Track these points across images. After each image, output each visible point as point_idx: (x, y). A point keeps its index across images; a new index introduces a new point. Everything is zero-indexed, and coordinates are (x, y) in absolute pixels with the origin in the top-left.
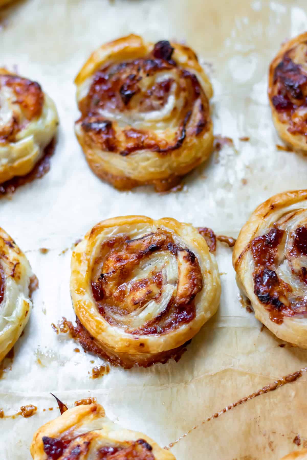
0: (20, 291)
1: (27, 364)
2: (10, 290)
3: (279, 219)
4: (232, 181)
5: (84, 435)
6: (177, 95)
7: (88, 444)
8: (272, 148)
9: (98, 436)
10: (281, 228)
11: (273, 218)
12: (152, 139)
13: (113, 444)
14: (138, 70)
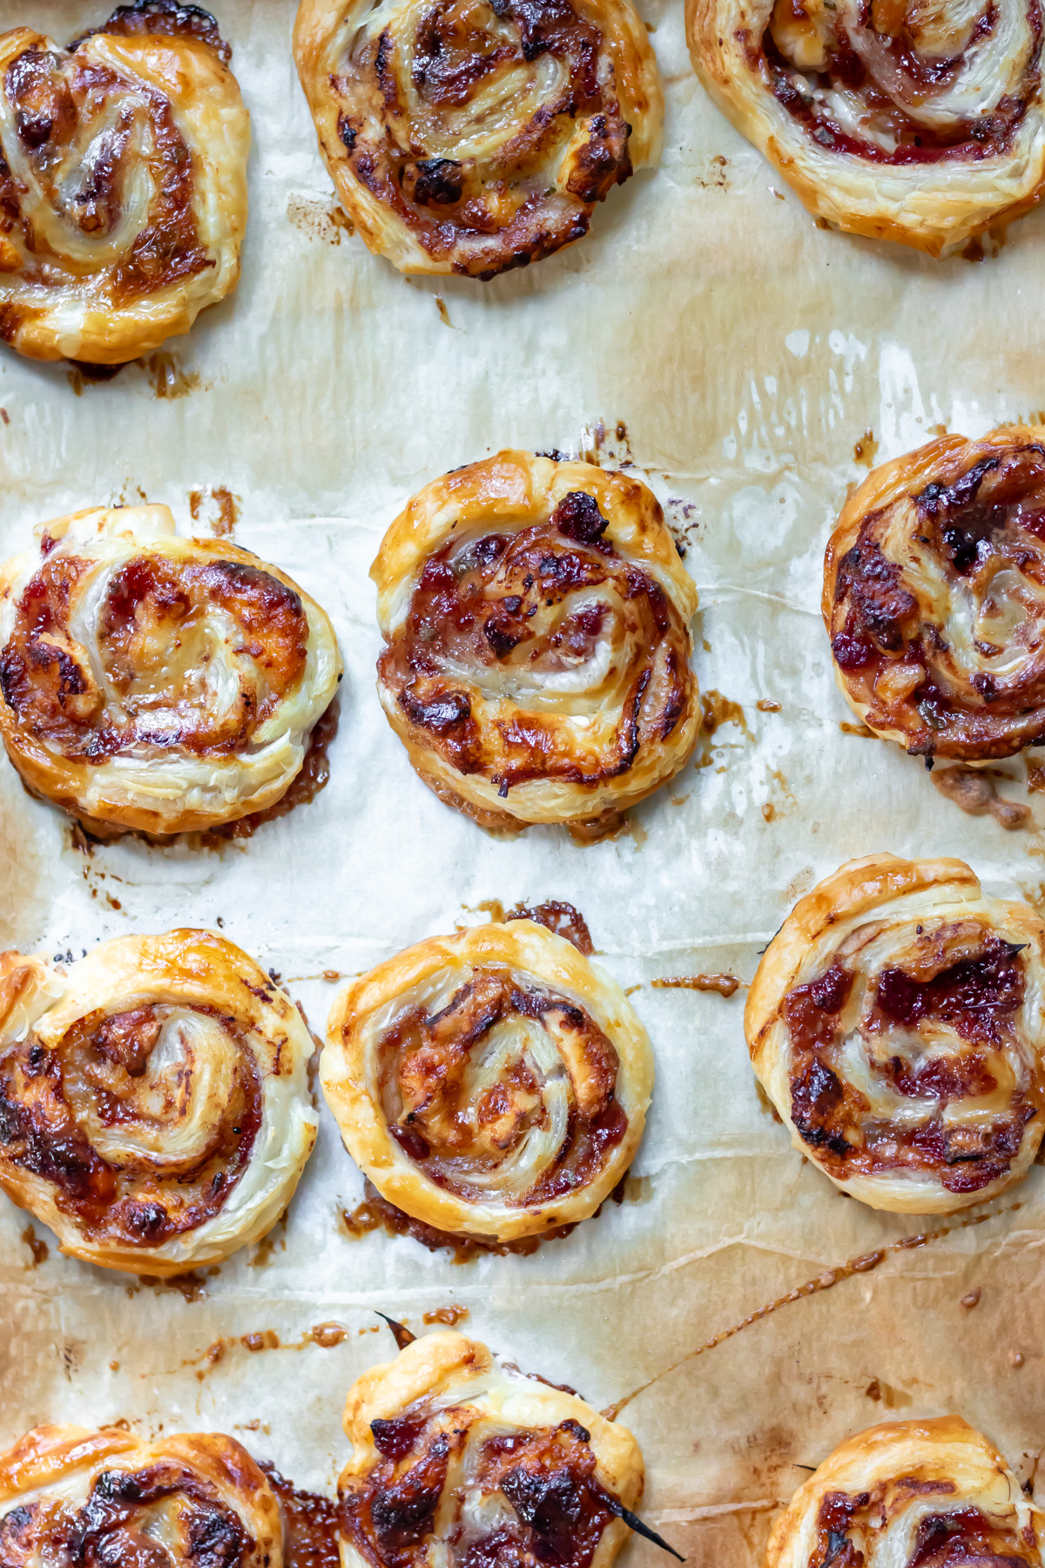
0: (293, 1095)
1: (319, 1236)
2: (273, 1102)
3: (844, 942)
4: (740, 810)
5: (452, 1411)
6: (617, 640)
7: (463, 1434)
8: (831, 728)
9: (482, 1417)
10: (848, 965)
11: (831, 941)
12: (566, 754)
13: (511, 1431)
14: (528, 583)
